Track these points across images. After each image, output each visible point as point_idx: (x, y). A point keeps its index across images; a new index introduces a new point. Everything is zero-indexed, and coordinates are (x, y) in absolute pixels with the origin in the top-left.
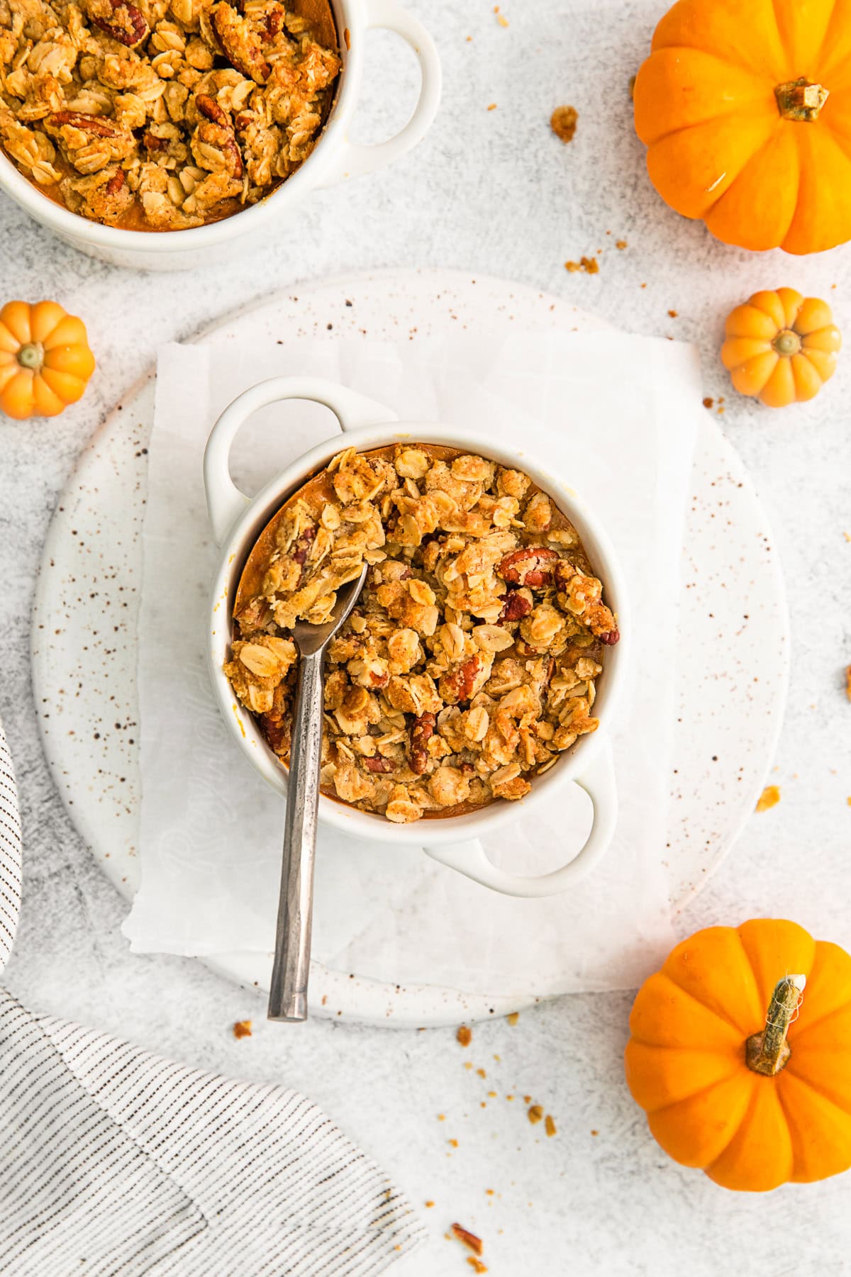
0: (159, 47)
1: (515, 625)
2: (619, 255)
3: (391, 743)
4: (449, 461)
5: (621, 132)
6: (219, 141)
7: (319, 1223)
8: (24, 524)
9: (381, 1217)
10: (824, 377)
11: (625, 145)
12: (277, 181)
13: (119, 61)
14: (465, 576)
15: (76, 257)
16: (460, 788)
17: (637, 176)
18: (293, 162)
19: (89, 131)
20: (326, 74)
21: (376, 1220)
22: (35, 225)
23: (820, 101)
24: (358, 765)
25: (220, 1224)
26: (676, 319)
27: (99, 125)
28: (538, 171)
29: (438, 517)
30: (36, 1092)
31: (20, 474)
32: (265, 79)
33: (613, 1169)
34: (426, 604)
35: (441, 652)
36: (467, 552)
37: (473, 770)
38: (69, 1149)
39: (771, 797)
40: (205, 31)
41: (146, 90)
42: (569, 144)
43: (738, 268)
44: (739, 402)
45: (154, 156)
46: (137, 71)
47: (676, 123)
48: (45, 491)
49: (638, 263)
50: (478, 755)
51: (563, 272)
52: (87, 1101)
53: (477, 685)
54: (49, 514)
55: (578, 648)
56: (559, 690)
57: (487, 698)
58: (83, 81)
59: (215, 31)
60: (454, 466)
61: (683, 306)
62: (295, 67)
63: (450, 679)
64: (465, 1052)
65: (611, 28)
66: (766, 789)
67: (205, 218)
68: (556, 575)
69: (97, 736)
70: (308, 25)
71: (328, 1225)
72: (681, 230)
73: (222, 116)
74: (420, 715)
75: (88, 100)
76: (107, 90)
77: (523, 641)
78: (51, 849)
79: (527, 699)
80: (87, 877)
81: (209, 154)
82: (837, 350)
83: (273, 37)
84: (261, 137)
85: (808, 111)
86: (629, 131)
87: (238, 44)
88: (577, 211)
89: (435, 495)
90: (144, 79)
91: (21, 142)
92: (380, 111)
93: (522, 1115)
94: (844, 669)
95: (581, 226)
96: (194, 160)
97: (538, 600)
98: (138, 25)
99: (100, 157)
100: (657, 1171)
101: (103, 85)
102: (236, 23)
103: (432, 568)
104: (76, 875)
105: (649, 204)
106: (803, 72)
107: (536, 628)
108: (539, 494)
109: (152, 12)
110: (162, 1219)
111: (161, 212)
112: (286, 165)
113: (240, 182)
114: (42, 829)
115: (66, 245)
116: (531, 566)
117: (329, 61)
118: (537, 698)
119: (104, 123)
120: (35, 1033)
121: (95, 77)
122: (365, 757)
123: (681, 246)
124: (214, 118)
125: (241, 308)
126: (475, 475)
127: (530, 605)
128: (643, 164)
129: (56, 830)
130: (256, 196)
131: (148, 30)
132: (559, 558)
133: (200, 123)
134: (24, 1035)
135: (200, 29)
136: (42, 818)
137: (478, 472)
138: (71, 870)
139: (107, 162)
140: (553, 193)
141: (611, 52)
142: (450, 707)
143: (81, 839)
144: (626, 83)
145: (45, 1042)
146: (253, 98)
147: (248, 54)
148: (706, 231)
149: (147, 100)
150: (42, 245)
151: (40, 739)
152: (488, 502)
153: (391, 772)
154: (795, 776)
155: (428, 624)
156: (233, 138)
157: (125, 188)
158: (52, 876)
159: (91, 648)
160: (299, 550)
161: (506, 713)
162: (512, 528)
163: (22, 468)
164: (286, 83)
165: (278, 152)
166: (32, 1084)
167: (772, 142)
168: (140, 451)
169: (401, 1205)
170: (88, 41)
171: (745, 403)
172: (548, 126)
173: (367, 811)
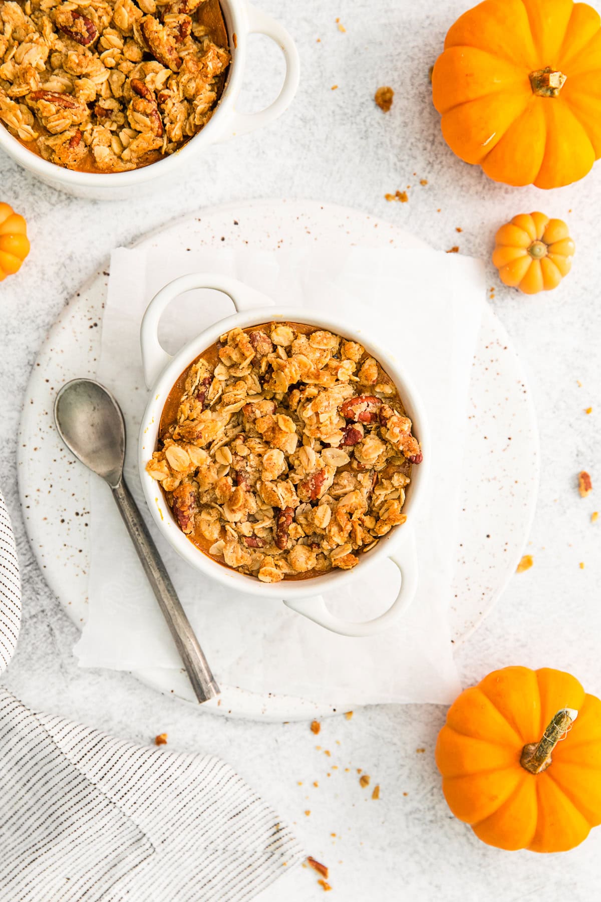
0: (105, 46)
1: (351, 449)
2: (422, 189)
3: (263, 528)
4: (308, 335)
5: (423, 105)
6: (147, 110)
7: (230, 848)
8: (13, 375)
9: (273, 843)
10: (563, 273)
11: (426, 114)
12: (186, 139)
13: (78, 56)
14: (317, 414)
15: (48, 191)
16: (310, 560)
17: (434, 135)
18: (197, 126)
19: (57, 104)
20: (220, 65)
21: (270, 845)
22: (19, 169)
23: (560, 83)
24: (240, 542)
25: (164, 850)
26: (461, 233)
27: (64, 100)
28: (366, 131)
29: (299, 373)
30: (35, 763)
31: (10, 340)
32: (178, 69)
33: (418, 819)
34: (289, 432)
35: (299, 466)
36: (319, 398)
37: (319, 548)
38: (59, 800)
39: (527, 562)
40: (137, 35)
41: (96, 76)
42: (388, 113)
43: (504, 198)
44: (505, 291)
45: (102, 121)
46: (90, 63)
47: (461, 99)
48: (27, 352)
49: (435, 195)
50: (323, 537)
51: (384, 201)
52: (71, 768)
53: (324, 489)
54: (30, 368)
55: (394, 466)
56: (380, 495)
57: (330, 498)
58: (53, 70)
59: (144, 35)
60: (311, 338)
61: (466, 224)
62: (199, 60)
63: (305, 485)
64: (316, 739)
65: (416, 33)
66: (524, 557)
67: (137, 164)
68: (380, 415)
69: (63, 521)
70: (208, 31)
71: (236, 849)
72: (465, 173)
73: (149, 93)
74: (284, 509)
75: (57, 83)
76: (69, 76)
77: (356, 460)
78: (31, 599)
79: (358, 500)
80: (56, 618)
81: (139, 120)
82: (572, 254)
83: (183, 39)
84: (175, 108)
85: (552, 90)
86: (429, 104)
87: (159, 44)
88: (393, 159)
89: (298, 358)
90: (95, 68)
91: (10, 112)
92: (257, 90)
93: (356, 782)
94: (578, 475)
95: (396, 170)
96: (129, 124)
97: (368, 432)
98: (91, 31)
99: (64, 122)
100: (448, 820)
101: (67, 73)
102: (158, 29)
103: (295, 408)
104: (48, 616)
105: (442, 154)
106: (549, 64)
107: (365, 451)
108: (370, 359)
109: (100, 22)
110: (123, 848)
111: (107, 160)
112: (193, 127)
113: (161, 139)
114: (25, 585)
115: (41, 182)
116: (363, 408)
117: (222, 55)
118: (365, 500)
119: (67, 99)
120: (33, 723)
121: (61, 67)
122: (245, 536)
123: (465, 183)
124: (143, 95)
125: (161, 226)
126: (326, 345)
127: (361, 436)
128: (438, 127)
129: (35, 586)
130: (172, 149)
131: (97, 34)
132: (382, 403)
133: (134, 99)
134: (26, 724)
135: (134, 33)
136: (25, 577)
137: (328, 343)
138: (45, 613)
139: (69, 125)
140: (377, 147)
141: (416, 50)
142: (304, 504)
143: (52, 592)
144: (427, 71)
145: (41, 729)
146: (170, 81)
147: (167, 51)
148: (482, 173)
149: (97, 82)
150: (24, 182)
151: (23, 523)
152: (334, 363)
153: (262, 547)
154: (543, 548)
155: (290, 446)
156: (156, 109)
157: (82, 143)
158: (32, 617)
159: (59, 460)
160: (200, 392)
161: (343, 509)
162: (351, 382)
163: (11, 336)
164: (193, 71)
165: (187, 118)
166: (32, 758)
167: (527, 111)
168: (92, 324)
169: (286, 835)
170: (56, 42)
171: (509, 291)
172: (373, 100)
173: (245, 573)
